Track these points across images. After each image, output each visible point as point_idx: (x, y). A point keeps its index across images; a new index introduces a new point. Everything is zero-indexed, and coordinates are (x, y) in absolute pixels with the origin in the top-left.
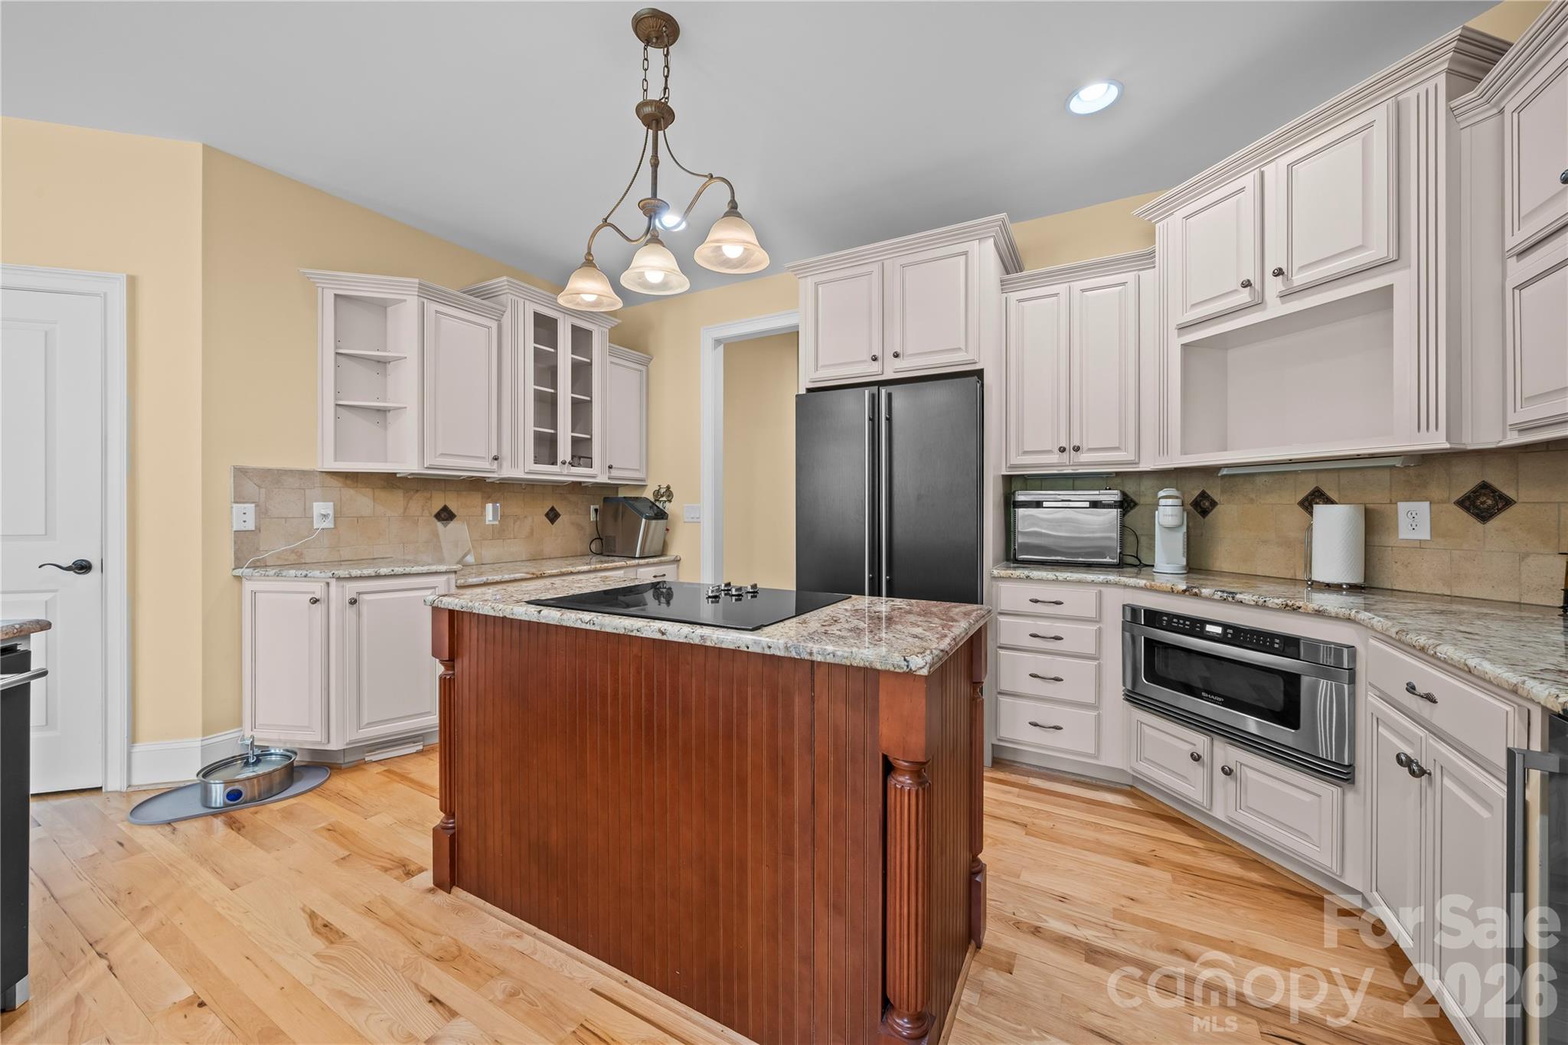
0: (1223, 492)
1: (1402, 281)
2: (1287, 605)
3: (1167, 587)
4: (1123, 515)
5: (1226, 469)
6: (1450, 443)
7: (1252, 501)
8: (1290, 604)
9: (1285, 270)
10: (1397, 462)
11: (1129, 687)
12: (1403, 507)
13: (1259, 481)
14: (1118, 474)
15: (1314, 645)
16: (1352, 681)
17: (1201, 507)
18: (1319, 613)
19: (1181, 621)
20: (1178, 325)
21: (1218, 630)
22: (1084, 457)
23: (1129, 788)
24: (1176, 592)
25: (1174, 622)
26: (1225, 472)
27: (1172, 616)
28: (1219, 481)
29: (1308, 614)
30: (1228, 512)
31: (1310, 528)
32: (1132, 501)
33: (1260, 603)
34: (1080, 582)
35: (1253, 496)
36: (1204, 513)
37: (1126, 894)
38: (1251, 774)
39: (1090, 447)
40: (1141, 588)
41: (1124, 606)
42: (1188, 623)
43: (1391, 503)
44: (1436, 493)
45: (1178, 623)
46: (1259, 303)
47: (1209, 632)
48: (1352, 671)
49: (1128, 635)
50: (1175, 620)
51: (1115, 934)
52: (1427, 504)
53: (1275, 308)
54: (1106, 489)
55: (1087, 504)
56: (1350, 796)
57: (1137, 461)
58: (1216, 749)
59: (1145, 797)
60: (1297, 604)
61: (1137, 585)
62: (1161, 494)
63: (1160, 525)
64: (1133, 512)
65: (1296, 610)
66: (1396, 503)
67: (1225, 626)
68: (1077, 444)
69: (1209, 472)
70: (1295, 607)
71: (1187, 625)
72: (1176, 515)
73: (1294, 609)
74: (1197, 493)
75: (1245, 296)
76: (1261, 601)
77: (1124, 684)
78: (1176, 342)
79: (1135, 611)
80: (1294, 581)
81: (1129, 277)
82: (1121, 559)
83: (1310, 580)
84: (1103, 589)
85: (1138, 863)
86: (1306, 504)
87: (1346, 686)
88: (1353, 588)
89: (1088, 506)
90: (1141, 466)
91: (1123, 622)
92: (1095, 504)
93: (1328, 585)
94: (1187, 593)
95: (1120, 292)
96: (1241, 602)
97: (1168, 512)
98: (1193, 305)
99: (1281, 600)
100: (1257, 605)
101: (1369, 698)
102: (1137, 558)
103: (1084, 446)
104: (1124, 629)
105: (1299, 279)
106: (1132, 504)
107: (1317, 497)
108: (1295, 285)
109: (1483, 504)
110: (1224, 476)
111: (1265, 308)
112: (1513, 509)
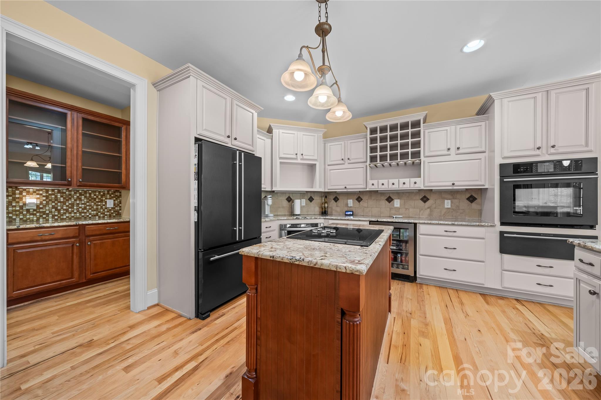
1: (318, 163)
9: (303, 154)
12: (302, 200)
13: (287, 194)
20: (280, 157)
35: (277, 197)
40: (285, 219)
44: (306, 198)
46: (296, 159)
53: (299, 161)
67: (305, 224)
75: (294, 156)
78: (279, 161)
94: (294, 219)
100: (310, 219)
105: (305, 157)
107: (289, 198)
108: (304, 158)
109: (311, 199)
110: (276, 193)
111: (297, 160)
112: (314, 200)
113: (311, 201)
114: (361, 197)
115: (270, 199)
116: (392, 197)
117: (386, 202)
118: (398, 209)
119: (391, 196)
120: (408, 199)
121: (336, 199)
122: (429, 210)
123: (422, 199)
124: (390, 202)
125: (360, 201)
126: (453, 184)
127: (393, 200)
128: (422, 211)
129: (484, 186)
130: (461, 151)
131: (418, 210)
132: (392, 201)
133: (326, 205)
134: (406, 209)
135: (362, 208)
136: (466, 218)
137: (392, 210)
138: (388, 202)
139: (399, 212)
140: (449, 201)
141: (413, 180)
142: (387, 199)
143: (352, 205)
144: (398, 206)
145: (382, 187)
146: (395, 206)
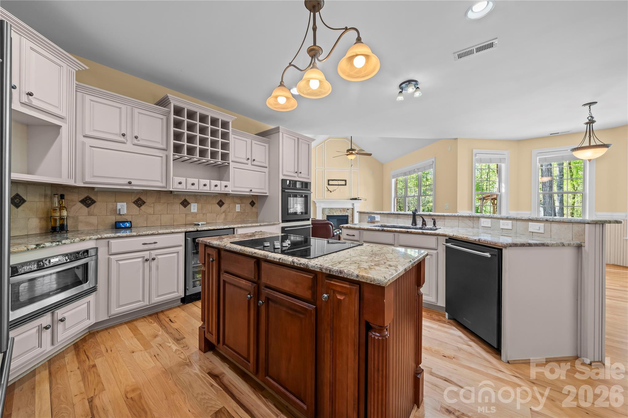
70: (84, 239)
73: (83, 240)
76: (72, 241)
96: (65, 244)
105: (36, 103)
114: (144, 198)
116: (188, 200)
117: (181, 206)
118: (196, 214)
119: (186, 199)
120: (206, 203)
121: (88, 202)
122: (224, 214)
123: (218, 204)
124: (185, 206)
125: (141, 206)
126: (251, 191)
127: (189, 203)
128: (218, 216)
129: (266, 193)
130: (255, 163)
131: (215, 215)
132: (188, 205)
133: (65, 213)
134: (204, 214)
135: (145, 216)
136: (250, 220)
137: (189, 217)
138: (183, 206)
139: (196, 218)
140: (239, 205)
141: (214, 182)
142: (182, 202)
143: (125, 212)
144: (196, 211)
145: (192, 188)
146: (192, 211)
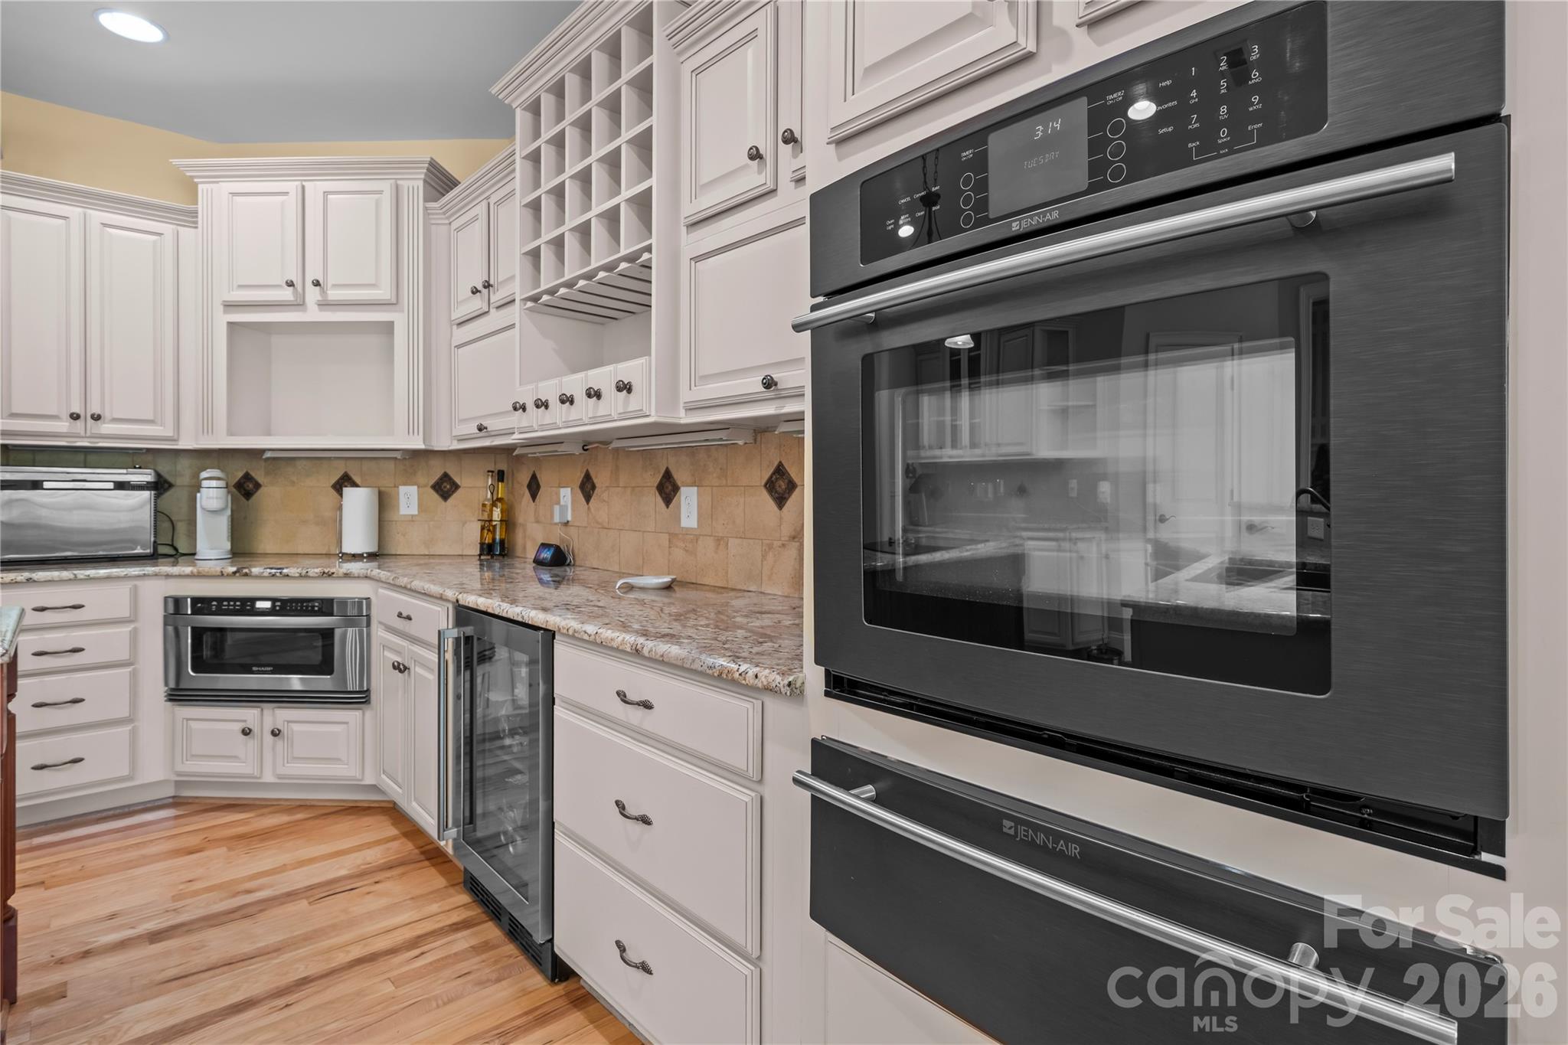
0: (267, 473)
1: (399, 319)
2: (324, 573)
3: (216, 572)
4: (157, 497)
5: (270, 452)
6: (425, 445)
7: (293, 483)
8: (326, 571)
9: (321, 282)
10: (398, 455)
11: (172, 685)
12: (403, 489)
13: (298, 463)
14: (148, 450)
15: (343, 602)
16: (368, 625)
17: (244, 489)
18: (347, 576)
19: (232, 603)
20: (224, 301)
21: (267, 605)
22: (106, 428)
23: (171, 800)
24: (225, 574)
25: (225, 606)
26: (268, 455)
27: (220, 600)
28: (263, 463)
29: (339, 578)
30: (271, 494)
31: (340, 508)
32: (166, 481)
33: (303, 574)
34: (108, 578)
35: (294, 479)
36: (248, 495)
37: (184, 880)
38: (296, 727)
39: (116, 416)
40: (184, 577)
41: (166, 598)
42: (238, 603)
43: (395, 487)
44: (422, 480)
45: (229, 605)
46: (299, 304)
47: (259, 608)
48: (368, 616)
49: (170, 629)
50: (225, 603)
51: (178, 912)
52: (416, 487)
53: (313, 314)
54: (135, 468)
55: (111, 485)
56: (369, 714)
57: (176, 437)
58: (265, 717)
59: (190, 801)
60: (332, 570)
61: (183, 574)
62: (204, 475)
63: (203, 509)
64: (167, 495)
65: (330, 575)
66: (398, 487)
67: (274, 600)
68: (97, 411)
69: (256, 454)
70: (330, 573)
71: (238, 606)
72: (220, 498)
74: (240, 474)
75: (287, 294)
76: (304, 572)
77: (166, 684)
78: (222, 319)
79: (178, 602)
80: (328, 555)
81: (167, 229)
82: (155, 549)
83: (341, 552)
84: (139, 583)
85: (191, 853)
86: (338, 486)
87: (365, 629)
88: (372, 556)
89: (112, 487)
90: (180, 443)
91: (165, 616)
92: (120, 486)
93: (354, 556)
94: (237, 574)
95: (155, 242)
96: (288, 575)
97: (212, 495)
98: (240, 287)
99: (320, 569)
100: (301, 576)
101: (379, 633)
102: (172, 546)
103: (107, 415)
104: (166, 624)
105: (333, 295)
106: (166, 485)
107: (345, 482)
108: (330, 298)
109: (445, 488)
110: (268, 459)
111: (305, 310)
112: (459, 491)
113: (445, 496)
115: (214, 483)
116: (676, 475)
117: (659, 499)
119: (671, 469)
120: (723, 483)
124: (671, 500)
125: (590, 497)
126: (768, 383)
127: (678, 488)
128: (770, 557)
131: (757, 551)
132: (674, 496)
135: (596, 531)
137: (676, 547)
138: (664, 500)
139: (696, 556)
142: (661, 483)
143: (570, 517)
144: (694, 522)
145: (546, 423)
